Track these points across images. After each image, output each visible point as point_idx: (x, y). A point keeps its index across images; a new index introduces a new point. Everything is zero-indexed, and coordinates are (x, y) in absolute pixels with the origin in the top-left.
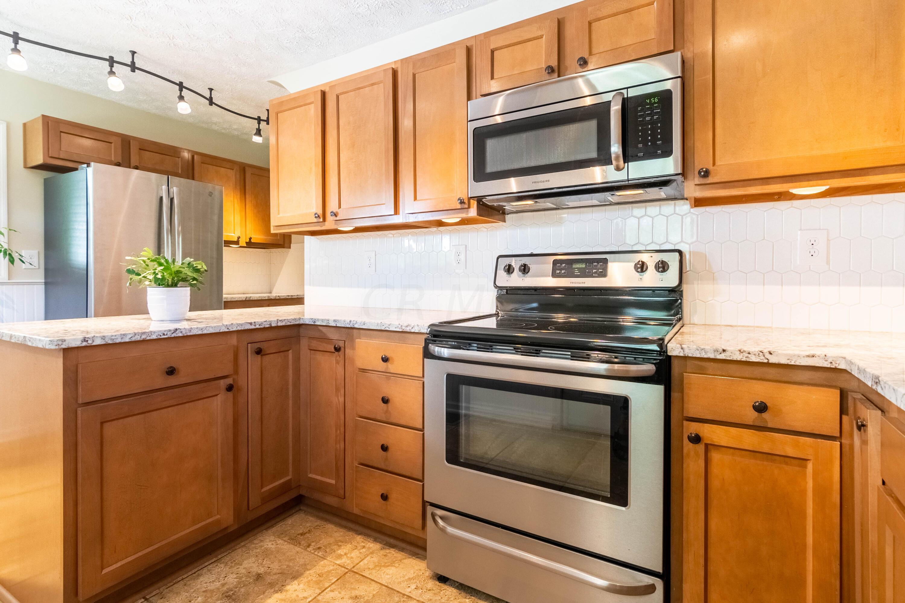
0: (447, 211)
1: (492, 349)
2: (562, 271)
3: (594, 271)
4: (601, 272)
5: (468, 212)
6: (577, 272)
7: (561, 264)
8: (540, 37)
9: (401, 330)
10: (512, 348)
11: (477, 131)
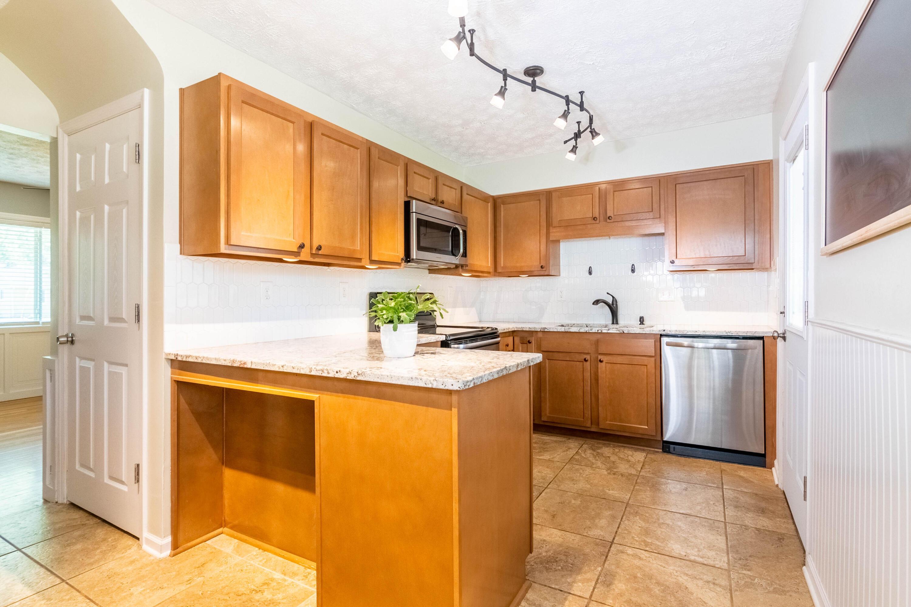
8: (429, 179)
11: (419, 221)
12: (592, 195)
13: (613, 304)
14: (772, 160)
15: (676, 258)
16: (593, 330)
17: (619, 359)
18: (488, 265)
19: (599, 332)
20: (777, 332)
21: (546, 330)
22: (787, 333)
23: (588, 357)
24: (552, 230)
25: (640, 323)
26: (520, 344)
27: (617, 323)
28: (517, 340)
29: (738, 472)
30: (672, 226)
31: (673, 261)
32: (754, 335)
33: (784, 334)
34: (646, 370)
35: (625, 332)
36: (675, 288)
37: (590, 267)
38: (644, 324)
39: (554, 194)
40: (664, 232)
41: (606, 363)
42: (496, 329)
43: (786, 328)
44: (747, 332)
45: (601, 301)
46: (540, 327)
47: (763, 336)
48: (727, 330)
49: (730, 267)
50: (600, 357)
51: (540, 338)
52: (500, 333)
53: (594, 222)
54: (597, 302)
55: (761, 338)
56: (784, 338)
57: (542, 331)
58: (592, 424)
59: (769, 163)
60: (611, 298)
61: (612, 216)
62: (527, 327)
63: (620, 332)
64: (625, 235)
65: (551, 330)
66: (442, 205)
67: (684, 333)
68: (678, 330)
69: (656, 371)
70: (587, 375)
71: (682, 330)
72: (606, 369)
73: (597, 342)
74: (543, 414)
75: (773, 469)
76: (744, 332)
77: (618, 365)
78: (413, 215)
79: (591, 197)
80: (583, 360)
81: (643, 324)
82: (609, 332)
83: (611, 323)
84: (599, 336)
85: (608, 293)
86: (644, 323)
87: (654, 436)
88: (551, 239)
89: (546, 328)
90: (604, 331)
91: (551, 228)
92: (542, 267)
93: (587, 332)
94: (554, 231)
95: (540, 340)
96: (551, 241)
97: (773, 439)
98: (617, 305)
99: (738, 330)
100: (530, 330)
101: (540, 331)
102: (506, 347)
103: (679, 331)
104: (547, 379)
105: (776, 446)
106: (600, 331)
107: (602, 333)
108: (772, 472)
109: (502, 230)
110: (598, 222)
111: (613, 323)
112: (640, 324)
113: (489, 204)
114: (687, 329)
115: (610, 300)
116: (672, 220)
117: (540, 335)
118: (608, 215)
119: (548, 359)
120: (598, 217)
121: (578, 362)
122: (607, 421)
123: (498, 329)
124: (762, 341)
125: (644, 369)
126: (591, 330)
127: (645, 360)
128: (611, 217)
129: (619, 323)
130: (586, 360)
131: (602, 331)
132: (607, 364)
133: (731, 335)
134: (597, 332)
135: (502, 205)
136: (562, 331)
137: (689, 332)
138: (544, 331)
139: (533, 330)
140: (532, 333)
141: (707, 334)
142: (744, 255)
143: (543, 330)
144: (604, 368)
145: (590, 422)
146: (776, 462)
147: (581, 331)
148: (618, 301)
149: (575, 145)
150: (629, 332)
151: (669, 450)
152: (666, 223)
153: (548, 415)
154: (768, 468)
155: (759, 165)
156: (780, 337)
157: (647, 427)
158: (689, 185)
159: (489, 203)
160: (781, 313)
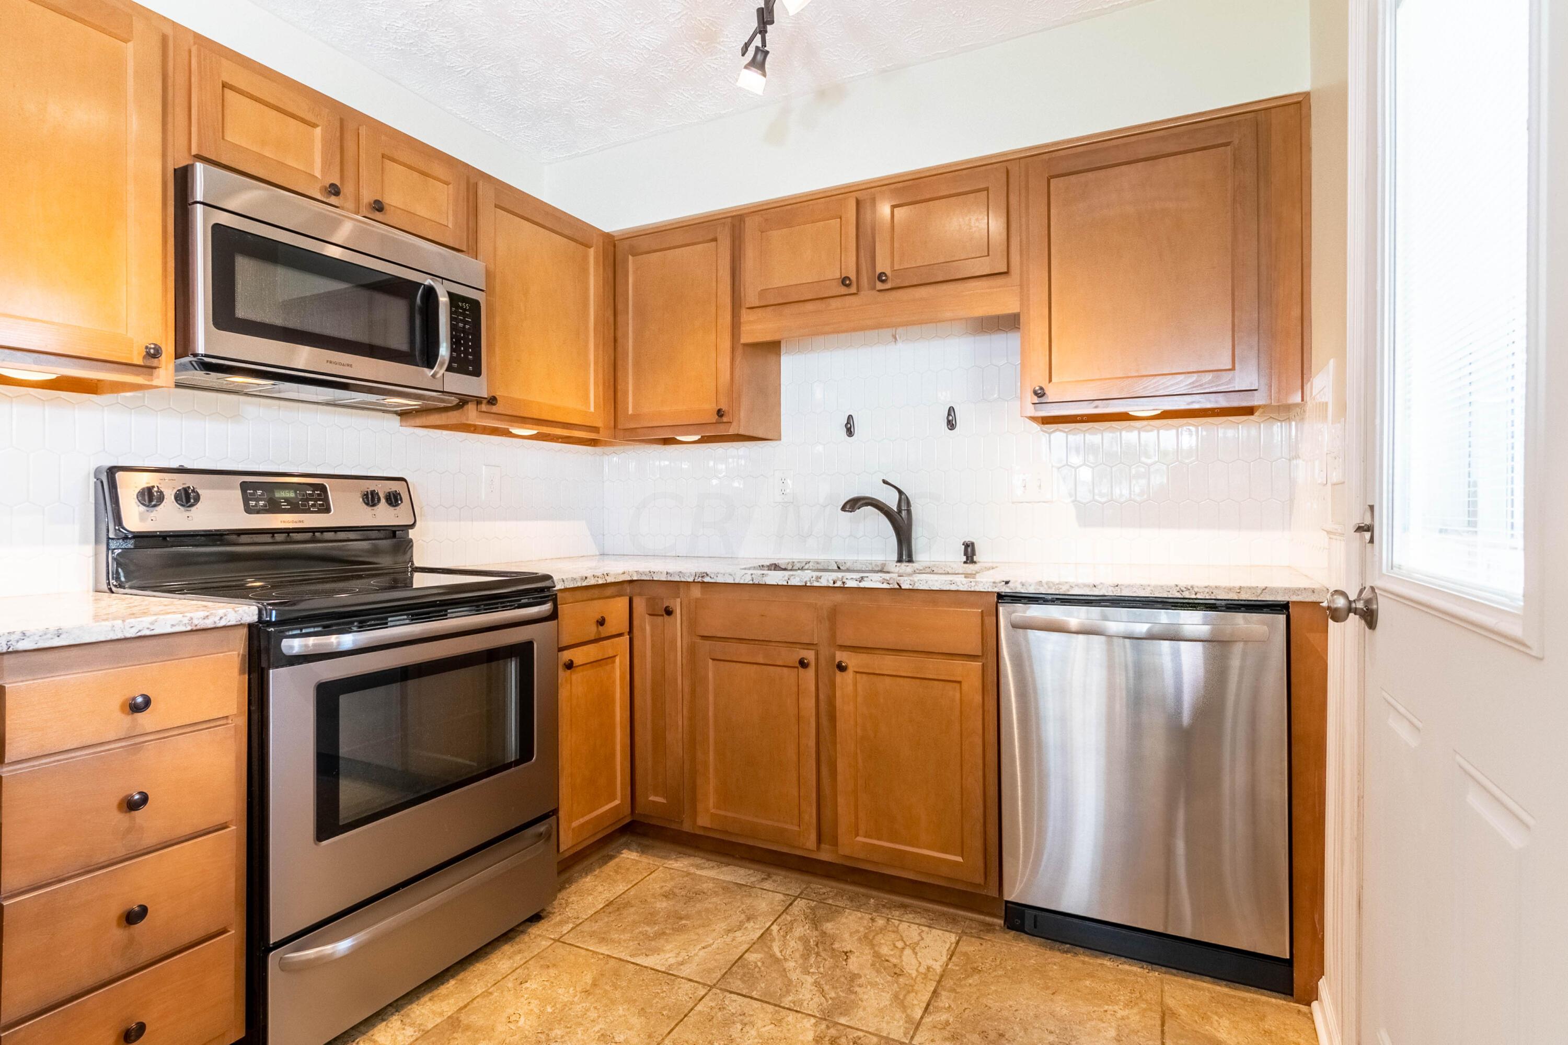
0: (88, 361)
1: (386, 623)
2: (260, 502)
3: (311, 503)
4: (322, 505)
5: (151, 375)
6: (285, 506)
7: (255, 490)
8: (312, 124)
9: (189, 628)
10: (405, 617)
11: (218, 231)
12: (841, 218)
13: (900, 511)
14: (1307, 95)
15: (1050, 381)
16: (821, 580)
17: (888, 663)
18: (589, 407)
19: (836, 585)
20: (1343, 594)
21: (707, 579)
22: (1380, 599)
23: (810, 655)
24: (746, 316)
25: (964, 559)
26: (647, 616)
27: (910, 560)
28: (640, 605)
29: (1211, 1024)
30: (1038, 295)
31: (1041, 388)
32: (1259, 599)
33: (1368, 602)
34: (958, 695)
35: (903, 587)
36: (1052, 467)
37: (850, 417)
38: (975, 562)
39: (749, 222)
40: (1016, 310)
41: (857, 672)
42: (548, 577)
43: (1378, 583)
44: (1240, 588)
45: (864, 502)
46: (693, 572)
47: (1288, 602)
48: (1183, 584)
49: (1193, 402)
50: (840, 656)
51: (697, 600)
52: (560, 590)
53: (844, 290)
54: (853, 504)
55: (1282, 607)
56: (1369, 617)
57: (699, 582)
58: (819, 840)
59: (1299, 102)
60: (896, 495)
61: (888, 272)
62: (661, 569)
63: (891, 586)
64: (921, 323)
65: (720, 580)
66: (378, 216)
67: (1062, 592)
68: (1044, 581)
69: (986, 698)
70: (809, 704)
71: (1056, 580)
72: (856, 690)
73: (833, 615)
74: (700, 807)
75: (1315, 1004)
76: (1230, 589)
77: (888, 679)
78: (194, 211)
79: (838, 225)
80: (797, 665)
81: (973, 562)
82: (862, 585)
83: (896, 559)
84: (839, 597)
85: (885, 482)
86: (975, 558)
87: (980, 885)
88: (743, 341)
89: (707, 575)
90: (850, 584)
91: (744, 312)
92: (720, 413)
93: (808, 584)
94: (751, 319)
95: (696, 607)
96: (746, 345)
97: (1316, 917)
98: (909, 512)
99: (1213, 583)
100: (669, 579)
101: (694, 582)
102: (598, 627)
103: (1047, 583)
104: (711, 714)
105: (1323, 935)
106: (839, 584)
107: (844, 587)
108: (1310, 1017)
109: (630, 322)
110: (855, 291)
111: (900, 560)
112: (965, 563)
113: (592, 251)
114: (1072, 580)
115: (891, 500)
116: (1037, 274)
117: (696, 592)
118: (878, 271)
119: (713, 660)
120: (853, 277)
121: (785, 670)
122: (857, 835)
123: (555, 578)
124: (1282, 618)
125: (953, 693)
126: (818, 578)
127: (958, 668)
128: (886, 275)
129: (914, 559)
130: (803, 664)
131: (844, 583)
132: (858, 676)
133: (1194, 596)
134: (831, 585)
135: (630, 257)
136: (746, 582)
137: (1076, 588)
138: (703, 582)
139: (677, 579)
140: (675, 586)
141: (1126, 593)
142: (1230, 367)
143: (700, 580)
144: (850, 688)
145: (813, 836)
146: (1323, 985)
147: (793, 582)
148: (911, 502)
149: (760, 45)
150: (915, 588)
151: (1023, 924)
152: (1023, 286)
153: (713, 811)
154: (1298, 1002)
155: (1273, 111)
156: (1356, 611)
157: (960, 859)
158: (1082, 178)
159: (590, 247)
160: (1360, 529)
